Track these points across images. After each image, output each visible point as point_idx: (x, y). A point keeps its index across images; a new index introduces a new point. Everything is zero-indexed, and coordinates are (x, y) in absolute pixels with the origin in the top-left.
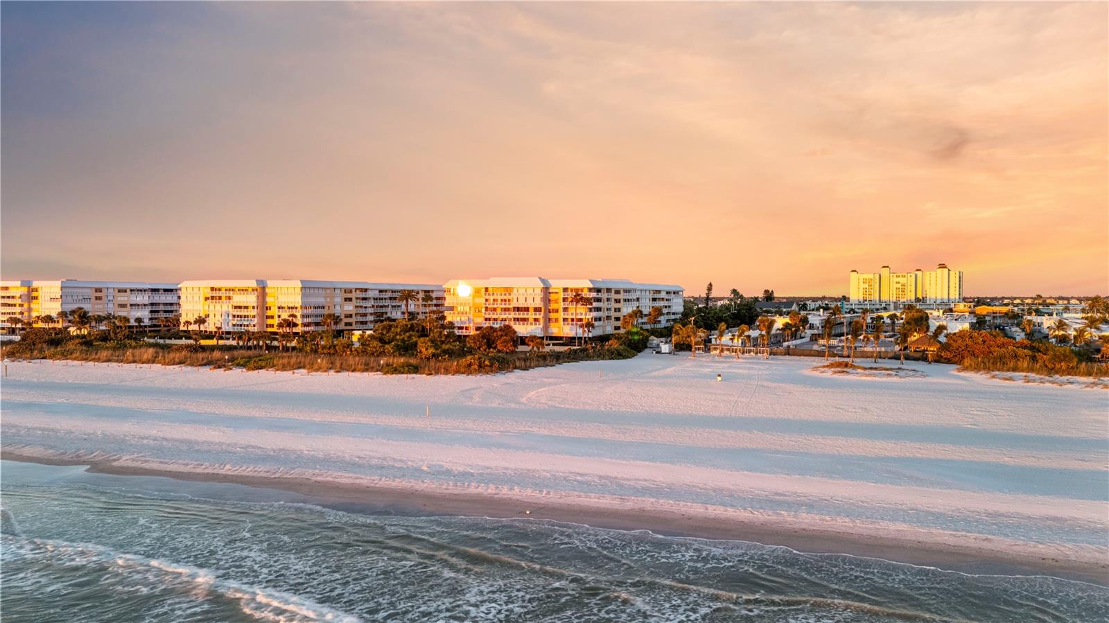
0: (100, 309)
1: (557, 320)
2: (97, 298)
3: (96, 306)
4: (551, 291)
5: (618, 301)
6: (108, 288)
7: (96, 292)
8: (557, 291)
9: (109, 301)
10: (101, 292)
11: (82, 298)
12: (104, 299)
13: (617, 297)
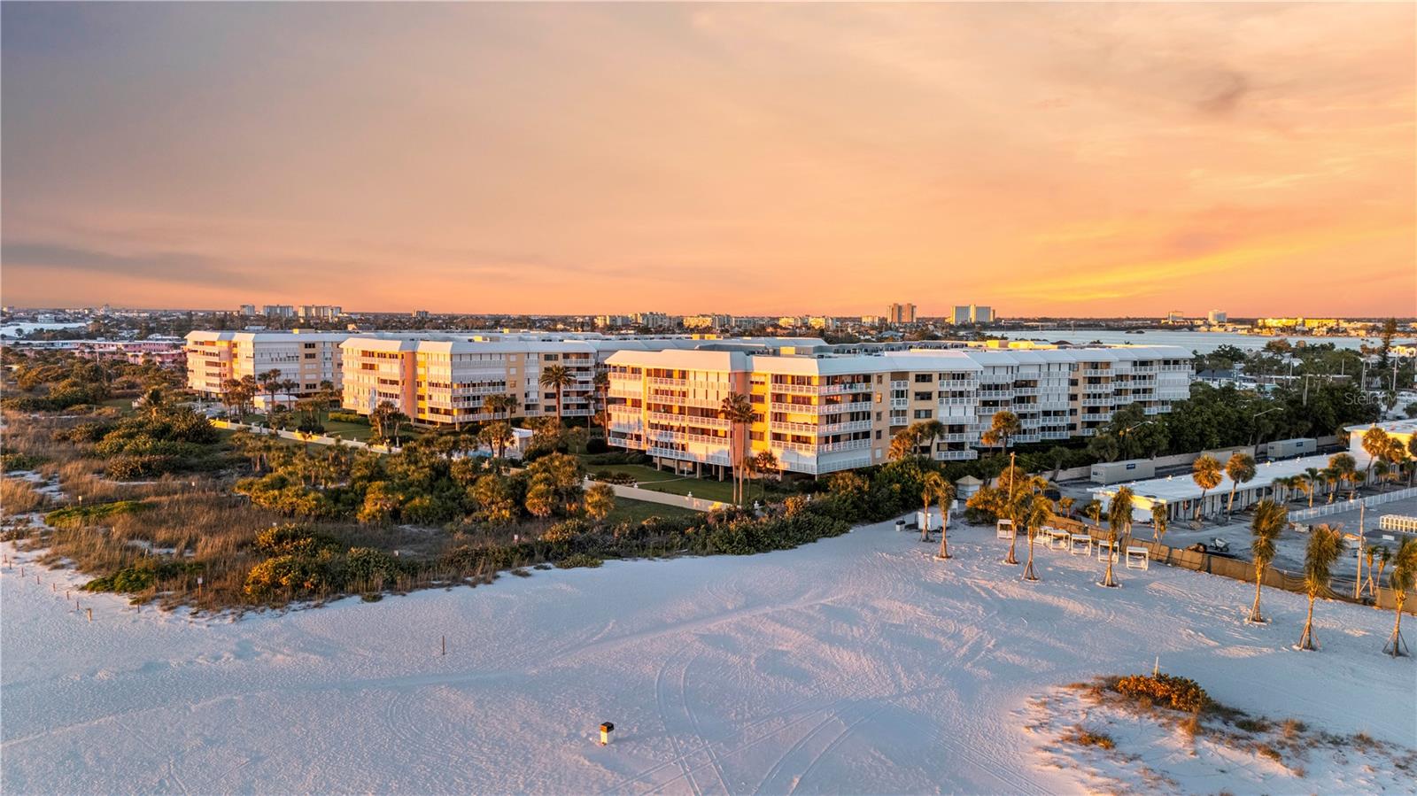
0: (313, 369)
1: (762, 434)
2: (307, 356)
3: (307, 367)
4: (754, 379)
5: (926, 396)
6: (324, 343)
7: (306, 347)
8: (762, 379)
9: (326, 359)
10: (314, 347)
11: (285, 356)
12: (319, 357)
13: (923, 387)
